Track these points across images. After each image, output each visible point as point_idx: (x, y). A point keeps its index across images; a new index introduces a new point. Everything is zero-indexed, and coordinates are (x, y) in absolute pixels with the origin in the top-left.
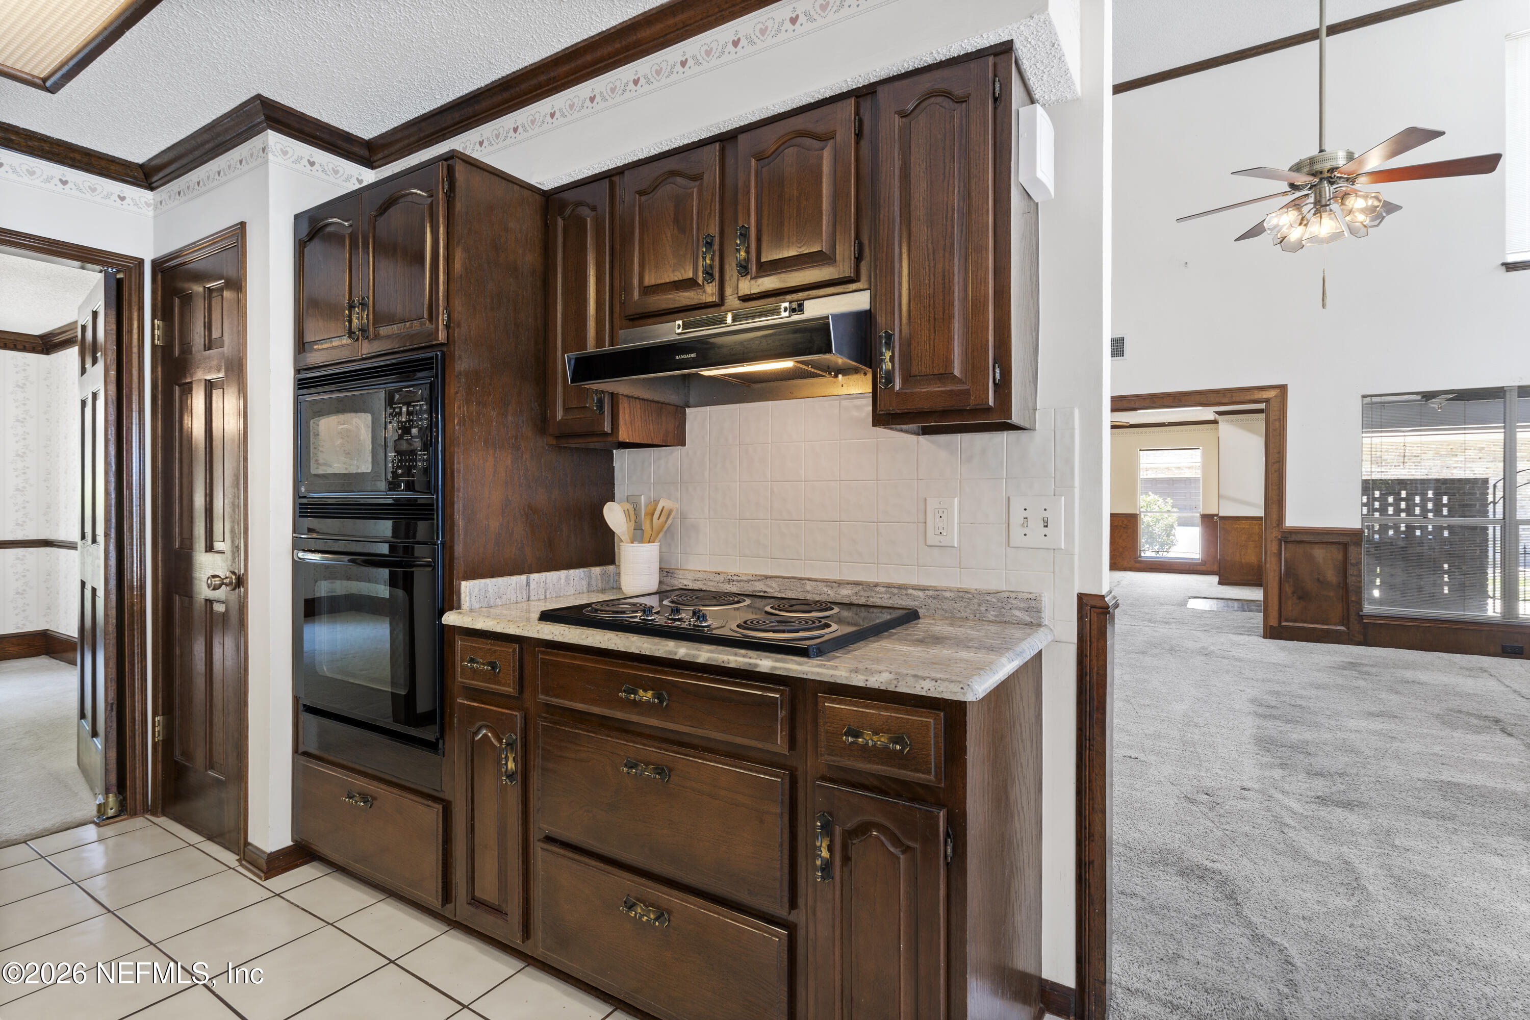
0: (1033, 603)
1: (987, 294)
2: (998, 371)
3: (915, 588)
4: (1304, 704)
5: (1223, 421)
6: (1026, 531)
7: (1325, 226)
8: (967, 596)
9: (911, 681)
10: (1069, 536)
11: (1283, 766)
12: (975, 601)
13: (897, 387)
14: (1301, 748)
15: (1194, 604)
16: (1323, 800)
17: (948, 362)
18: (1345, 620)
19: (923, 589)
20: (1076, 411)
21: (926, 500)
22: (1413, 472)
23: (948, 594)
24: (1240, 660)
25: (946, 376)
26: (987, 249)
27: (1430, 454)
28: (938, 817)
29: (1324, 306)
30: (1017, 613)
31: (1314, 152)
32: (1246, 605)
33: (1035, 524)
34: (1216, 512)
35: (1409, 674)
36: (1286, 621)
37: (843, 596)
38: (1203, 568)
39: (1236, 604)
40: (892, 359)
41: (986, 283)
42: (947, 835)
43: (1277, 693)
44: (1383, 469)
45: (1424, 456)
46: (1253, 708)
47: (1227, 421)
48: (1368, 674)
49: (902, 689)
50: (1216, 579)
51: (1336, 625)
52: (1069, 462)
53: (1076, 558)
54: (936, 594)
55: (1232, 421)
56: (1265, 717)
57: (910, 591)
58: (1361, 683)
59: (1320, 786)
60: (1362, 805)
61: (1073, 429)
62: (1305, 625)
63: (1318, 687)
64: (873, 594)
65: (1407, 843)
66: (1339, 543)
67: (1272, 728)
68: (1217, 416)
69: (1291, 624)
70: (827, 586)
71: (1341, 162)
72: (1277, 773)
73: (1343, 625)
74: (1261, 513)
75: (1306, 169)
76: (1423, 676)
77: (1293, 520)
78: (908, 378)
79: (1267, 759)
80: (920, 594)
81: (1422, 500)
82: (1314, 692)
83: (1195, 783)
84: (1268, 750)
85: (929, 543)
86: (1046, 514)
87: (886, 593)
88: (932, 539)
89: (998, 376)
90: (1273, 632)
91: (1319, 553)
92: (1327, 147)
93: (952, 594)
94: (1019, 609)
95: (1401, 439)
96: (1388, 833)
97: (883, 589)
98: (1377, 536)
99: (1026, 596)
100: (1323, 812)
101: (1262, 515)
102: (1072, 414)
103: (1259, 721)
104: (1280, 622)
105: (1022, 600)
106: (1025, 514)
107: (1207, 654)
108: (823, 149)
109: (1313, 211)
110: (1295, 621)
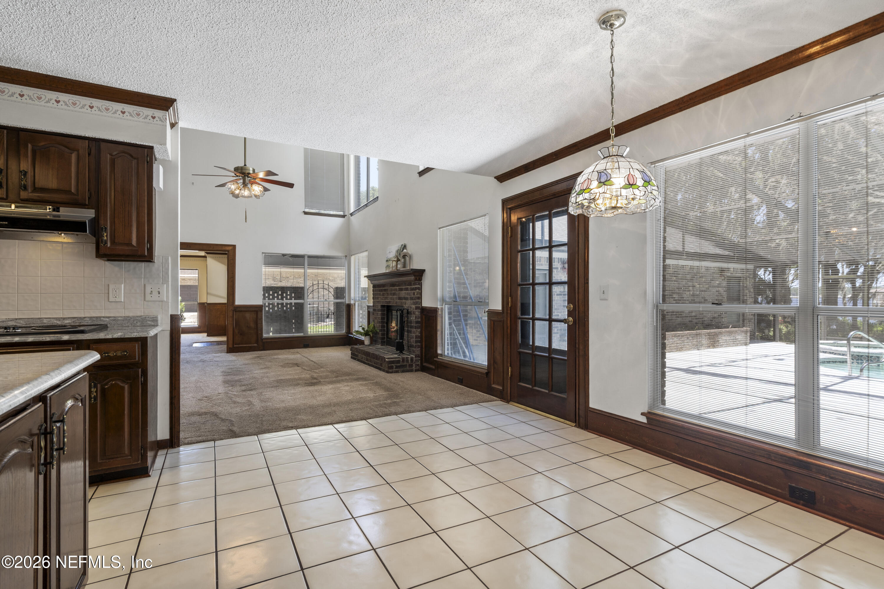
0: (155, 319)
1: (145, 221)
2: (148, 245)
3: (104, 317)
4: (240, 370)
5: (209, 257)
6: (152, 295)
7: (246, 193)
8: (128, 318)
9: (129, 334)
10: (167, 297)
11: (232, 386)
12: (132, 320)
13: (109, 246)
14: (239, 381)
15: (195, 345)
16: (244, 391)
17: (130, 239)
18: (257, 342)
19: (109, 317)
20: (170, 258)
21: (109, 285)
22: (287, 284)
23: (120, 318)
24: (217, 361)
25: (130, 244)
26: (145, 207)
27: (292, 277)
28: (139, 371)
29: (246, 221)
30: (149, 322)
31: (243, 165)
32: (219, 343)
33: (155, 293)
34: (205, 301)
35: (276, 357)
36: (236, 345)
37: (66, 323)
38: (200, 330)
39: (215, 343)
40: (107, 236)
41: (145, 217)
42: (142, 376)
43: (231, 368)
44: (276, 283)
45: (290, 278)
46: (222, 374)
47: (211, 257)
48: (263, 358)
49: (127, 336)
50: (206, 334)
51: (254, 344)
52: (167, 273)
53: (170, 304)
54: (115, 319)
55: (213, 257)
56: (227, 375)
57: (102, 319)
58: (261, 361)
59: (243, 388)
60: (255, 389)
61: (169, 263)
62: (243, 345)
63: (246, 364)
64: (83, 321)
65: (265, 394)
66: (255, 311)
67: (229, 378)
68: (206, 254)
69: (237, 346)
70: (56, 320)
71: (251, 172)
72: (230, 388)
73: (256, 344)
74: (225, 301)
75: (240, 171)
76: (280, 357)
77: (239, 301)
78: (113, 242)
79: (227, 385)
80: (107, 319)
81: (286, 295)
82: (244, 366)
83: (202, 396)
84: (228, 383)
85: (110, 301)
86: (159, 290)
87: (90, 320)
88: (111, 299)
89: (148, 247)
90: (231, 350)
91: (248, 315)
92: (247, 164)
93: (122, 318)
94: (150, 321)
95: (279, 270)
96: (261, 393)
97: (89, 319)
98: (271, 310)
99: (152, 316)
100: (244, 393)
101: (226, 302)
102: (168, 258)
103: (224, 377)
104: (233, 345)
105: (151, 318)
106: (151, 290)
107: (203, 361)
108: (71, 154)
109: (242, 186)
110: (239, 344)
